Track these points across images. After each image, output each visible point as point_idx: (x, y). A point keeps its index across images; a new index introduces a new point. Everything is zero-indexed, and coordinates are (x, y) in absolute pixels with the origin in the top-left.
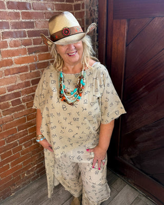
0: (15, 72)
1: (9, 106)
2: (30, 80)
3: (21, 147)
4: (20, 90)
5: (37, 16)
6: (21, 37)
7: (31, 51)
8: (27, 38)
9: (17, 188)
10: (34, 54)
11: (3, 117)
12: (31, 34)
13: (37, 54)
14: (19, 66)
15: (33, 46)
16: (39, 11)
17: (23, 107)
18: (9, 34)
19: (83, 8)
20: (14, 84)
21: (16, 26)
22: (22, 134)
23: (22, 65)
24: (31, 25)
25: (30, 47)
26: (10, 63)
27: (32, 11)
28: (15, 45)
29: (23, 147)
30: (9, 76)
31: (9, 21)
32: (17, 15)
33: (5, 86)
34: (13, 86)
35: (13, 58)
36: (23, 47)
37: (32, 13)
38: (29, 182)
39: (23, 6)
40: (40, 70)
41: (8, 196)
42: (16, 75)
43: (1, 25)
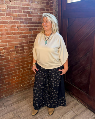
1: (19, 51)
2: (29, 41)
3: (21, 71)
4: (24, 45)
5: (34, 16)
6: (27, 24)
7: (30, 29)
8: (29, 24)
9: (17, 92)
10: (31, 31)
11: (16, 55)
12: (31, 23)
13: (32, 31)
14: (25, 35)
15: (31, 28)
16: (35, 14)
17: (24, 52)
20: (22, 42)
21: (25, 19)
22: (22, 64)
23: (26, 35)
24: (31, 19)
25: (30, 28)
26: (22, 33)
27: (32, 14)
28: (24, 27)
29: (22, 71)
30: (21, 38)
31: (23, 18)
32: (26, 16)
33: (19, 42)
34: (22, 43)
35: (23, 32)
36: (27, 27)
37: (32, 15)
38: (23, 90)
39: (29, 12)
40: (33, 38)
41: (13, 94)
42: (24, 38)
43: (20, 19)
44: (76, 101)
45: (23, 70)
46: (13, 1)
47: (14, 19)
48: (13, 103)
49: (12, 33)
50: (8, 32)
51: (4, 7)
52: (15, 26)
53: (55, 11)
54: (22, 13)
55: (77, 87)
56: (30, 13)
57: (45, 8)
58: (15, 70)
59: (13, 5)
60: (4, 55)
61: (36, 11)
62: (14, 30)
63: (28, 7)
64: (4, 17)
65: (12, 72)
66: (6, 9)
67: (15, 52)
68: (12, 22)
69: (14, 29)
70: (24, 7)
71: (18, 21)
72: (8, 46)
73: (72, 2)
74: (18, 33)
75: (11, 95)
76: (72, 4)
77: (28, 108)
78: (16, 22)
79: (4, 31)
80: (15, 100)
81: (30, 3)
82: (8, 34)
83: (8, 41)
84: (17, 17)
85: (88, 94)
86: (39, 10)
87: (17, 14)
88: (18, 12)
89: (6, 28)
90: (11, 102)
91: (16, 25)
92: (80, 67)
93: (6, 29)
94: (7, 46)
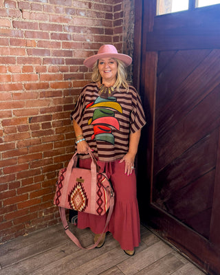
0: (50, 95)
1: (39, 128)
2: (63, 105)
3: (43, 177)
4: (52, 114)
5: (76, 46)
6: (59, 64)
7: (66, 77)
8: (65, 65)
9: (32, 228)
10: (69, 81)
11: (32, 138)
12: (69, 62)
13: (72, 81)
14: (54, 90)
15: (69, 73)
16: (78, 42)
17: (51, 132)
18: (49, 61)
19: (121, 40)
20: (46, 107)
21: (56, 53)
22: (46, 161)
23: (57, 90)
24: (70, 53)
25: (67, 73)
26: (47, 86)
27: (72, 41)
28: (53, 71)
29: (46, 178)
30: (44, 98)
31: (51, 49)
32: (58, 45)
33: (39, 108)
34: (46, 109)
35: (50, 82)
36: (60, 72)
37: (72, 43)
38: (46, 225)
39: (64, 37)
40: (73, 97)
41: (21, 235)
42: (50, 98)
43: (43, 52)
44: (177, 255)
45: (47, 175)
46: (28, 10)
47: (29, 52)
48: (21, 257)
49: (25, 85)
50: (14, 83)
51: (7, 25)
52: (30, 69)
53: (126, 34)
54: (48, 37)
55: (180, 221)
56: (67, 39)
57: (104, 27)
58: (27, 174)
59: (28, 20)
60: (3, 139)
61: (82, 33)
62: (29, 78)
63: (62, 24)
64: (7, 48)
65: (20, 180)
66: (12, 28)
67: (30, 131)
68: (25, 60)
69: (30, 76)
70: (53, 25)
71: (38, 57)
72: (13, 116)
73: (169, 12)
74: (39, 86)
75: (16, 237)
76: (166, 17)
77: (59, 269)
78: (35, 60)
79: (5, 79)
80: (26, 249)
81: (68, 16)
82: (13, 87)
83: (14, 105)
84: (37, 48)
85: (208, 238)
86: (89, 31)
87: (36, 40)
88: (38, 37)
89: (9, 73)
90: (15, 255)
91: (34, 66)
92: (189, 171)
93: (9, 77)
94: (11, 116)
